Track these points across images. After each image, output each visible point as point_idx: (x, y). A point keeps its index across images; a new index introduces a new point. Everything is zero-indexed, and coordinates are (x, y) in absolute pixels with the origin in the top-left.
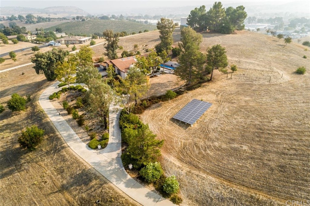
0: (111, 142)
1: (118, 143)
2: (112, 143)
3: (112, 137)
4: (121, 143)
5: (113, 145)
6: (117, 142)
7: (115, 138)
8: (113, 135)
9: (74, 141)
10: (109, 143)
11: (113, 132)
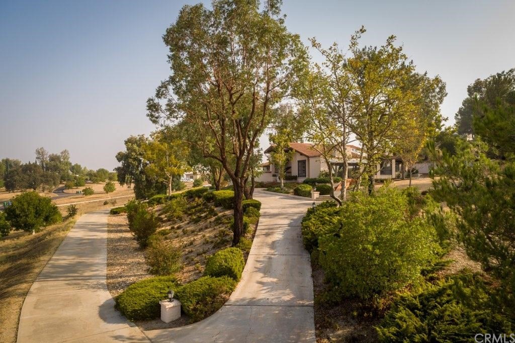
0: (248, 295)
1: (289, 306)
2: (252, 303)
3: (261, 275)
4: (312, 309)
5: (255, 309)
6: (286, 298)
7: (275, 280)
8: (266, 270)
9: (67, 282)
10: (234, 297)
11: (270, 258)
